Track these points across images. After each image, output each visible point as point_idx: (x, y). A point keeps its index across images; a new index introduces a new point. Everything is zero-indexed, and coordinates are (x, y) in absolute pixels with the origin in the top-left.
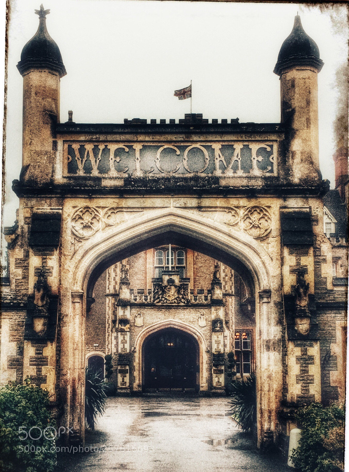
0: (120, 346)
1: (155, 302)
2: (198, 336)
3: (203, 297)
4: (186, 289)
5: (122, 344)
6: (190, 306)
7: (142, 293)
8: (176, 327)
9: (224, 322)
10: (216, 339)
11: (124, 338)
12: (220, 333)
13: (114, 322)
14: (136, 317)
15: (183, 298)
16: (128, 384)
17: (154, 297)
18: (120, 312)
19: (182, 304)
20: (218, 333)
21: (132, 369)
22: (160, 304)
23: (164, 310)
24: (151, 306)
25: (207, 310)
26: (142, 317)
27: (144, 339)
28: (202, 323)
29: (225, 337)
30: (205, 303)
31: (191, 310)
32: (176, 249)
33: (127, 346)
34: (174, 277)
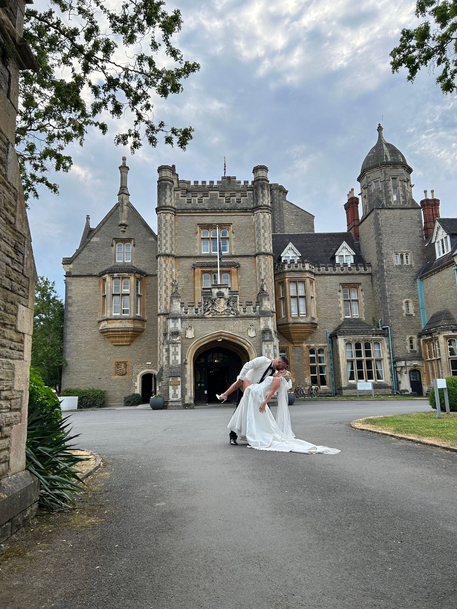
0: (172, 358)
1: (206, 314)
2: (247, 346)
3: (252, 309)
4: (235, 301)
5: (173, 356)
6: (239, 317)
7: (193, 306)
8: (227, 338)
9: (273, 332)
10: (266, 348)
11: (175, 349)
12: (270, 343)
13: (165, 335)
14: (187, 329)
15: (232, 310)
16: (180, 396)
17: (204, 310)
18: (171, 325)
19: (232, 316)
20: (268, 343)
21: (184, 381)
22: (210, 316)
23: (214, 322)
24: (202, 318)
25: (256, 321)
26: (193, 330)
27: (195, 351)
28: (252, 334)
29: (275, 346)
30: (254, 314)
31: (241, 321)
32: (222, 272)
33: (179, 358)
34: (223, 290)
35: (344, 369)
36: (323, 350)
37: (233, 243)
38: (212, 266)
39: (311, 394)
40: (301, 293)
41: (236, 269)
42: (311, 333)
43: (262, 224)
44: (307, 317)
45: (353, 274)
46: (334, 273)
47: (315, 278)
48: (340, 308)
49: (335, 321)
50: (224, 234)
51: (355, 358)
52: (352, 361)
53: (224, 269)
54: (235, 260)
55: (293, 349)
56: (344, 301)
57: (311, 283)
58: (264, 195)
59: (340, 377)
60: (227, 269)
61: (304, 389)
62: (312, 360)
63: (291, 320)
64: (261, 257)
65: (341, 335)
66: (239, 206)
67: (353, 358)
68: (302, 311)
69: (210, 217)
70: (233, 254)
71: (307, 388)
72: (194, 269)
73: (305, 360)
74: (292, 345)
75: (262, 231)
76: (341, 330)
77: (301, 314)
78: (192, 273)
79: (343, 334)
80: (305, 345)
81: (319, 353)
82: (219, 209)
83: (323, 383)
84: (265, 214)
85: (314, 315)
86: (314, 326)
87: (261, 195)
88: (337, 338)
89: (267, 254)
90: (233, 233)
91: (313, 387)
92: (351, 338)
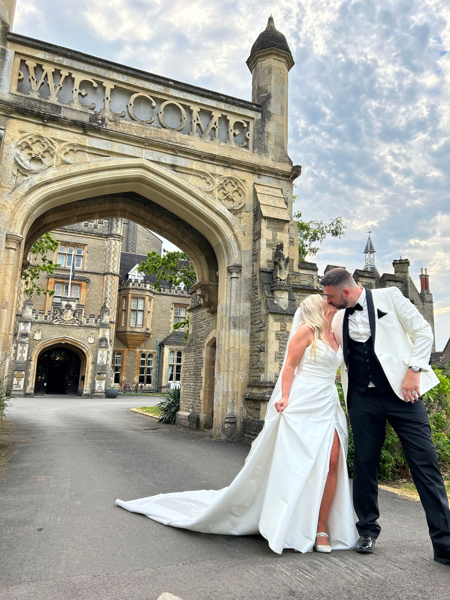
0: (19, 355)
1: (54, 321)
2: (86, 350)
3: (94, 321)
4: (80, 313)
5: (21, 354)
6: (82, 327)
7: (43, 314)
8: (69, 343)
9: (109, 341)
10: (101, 353)
11: (23, 348)
12: (105, 349)
13: (15, 335)
14: (36, 332)
15: (77, 320)
16: (22, 387)
17: (53, 317)
18: (22, 327)
19: (76, 325)
20: (103, 349)
21: (27, 374)
22: (57, 323)
23: (60, 329)
24: (50, 324)
25: (96, 331)
26: (41, 333)
27: (40, 351)
28: (91, 341)
29: (108, 352)
30: (95, 325)
31: (83, 330)
32: (72, 284)
33: (25, 355)
34: (71, 303)
35: (166, 371)
36: (152, 355)
37: (86, 261)
38: (65, 278)
39: (136, 390)
40: (140, 307)
41: (86, 284)
42: (144, 341)
43: (113, 250)
44: (142, 327)
45: (184, 297)
46: (169, 294)
47: (154, 297)
48: (171, 323)
49: (165, 332)
50: (79, 252)
51: (176, 364)
52: (173, 366)
53: (75, 282)
54: (85, 275)
55: (128, 352)
56: (175, 317)
57: (150, 300)
58: (117, 226)
59: (162, 378)
60: (78, 282)
61: (132, 386)
62: (143, 363)
63: (129, 329)
64: (109, 276)
65: (167, 345)
66: (96, 231)
67: (174, 363)
68: (140, 322)
69: (68, 236)
70: (85, 270)
71: (134, 385)
72: (49, 278)
73: (136, 362)
74: (127, 350)
75: (113, 255)
76: (168, 340)
77: (138, 325)
78: (46, 282)
79: (168, 344)
80: (138, 350)
81: (149, 357)
82: (77, 231)
83: (149, 381)
84: (117, 241)
85: (148, 326)
86: (147, 335)
87: (115, 226)
88: (164, 347)
89: (115, 275)
90: (87, 252)
91: (140, 385)
92: (174, 347)
